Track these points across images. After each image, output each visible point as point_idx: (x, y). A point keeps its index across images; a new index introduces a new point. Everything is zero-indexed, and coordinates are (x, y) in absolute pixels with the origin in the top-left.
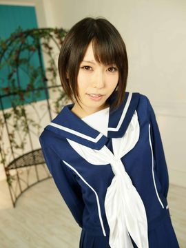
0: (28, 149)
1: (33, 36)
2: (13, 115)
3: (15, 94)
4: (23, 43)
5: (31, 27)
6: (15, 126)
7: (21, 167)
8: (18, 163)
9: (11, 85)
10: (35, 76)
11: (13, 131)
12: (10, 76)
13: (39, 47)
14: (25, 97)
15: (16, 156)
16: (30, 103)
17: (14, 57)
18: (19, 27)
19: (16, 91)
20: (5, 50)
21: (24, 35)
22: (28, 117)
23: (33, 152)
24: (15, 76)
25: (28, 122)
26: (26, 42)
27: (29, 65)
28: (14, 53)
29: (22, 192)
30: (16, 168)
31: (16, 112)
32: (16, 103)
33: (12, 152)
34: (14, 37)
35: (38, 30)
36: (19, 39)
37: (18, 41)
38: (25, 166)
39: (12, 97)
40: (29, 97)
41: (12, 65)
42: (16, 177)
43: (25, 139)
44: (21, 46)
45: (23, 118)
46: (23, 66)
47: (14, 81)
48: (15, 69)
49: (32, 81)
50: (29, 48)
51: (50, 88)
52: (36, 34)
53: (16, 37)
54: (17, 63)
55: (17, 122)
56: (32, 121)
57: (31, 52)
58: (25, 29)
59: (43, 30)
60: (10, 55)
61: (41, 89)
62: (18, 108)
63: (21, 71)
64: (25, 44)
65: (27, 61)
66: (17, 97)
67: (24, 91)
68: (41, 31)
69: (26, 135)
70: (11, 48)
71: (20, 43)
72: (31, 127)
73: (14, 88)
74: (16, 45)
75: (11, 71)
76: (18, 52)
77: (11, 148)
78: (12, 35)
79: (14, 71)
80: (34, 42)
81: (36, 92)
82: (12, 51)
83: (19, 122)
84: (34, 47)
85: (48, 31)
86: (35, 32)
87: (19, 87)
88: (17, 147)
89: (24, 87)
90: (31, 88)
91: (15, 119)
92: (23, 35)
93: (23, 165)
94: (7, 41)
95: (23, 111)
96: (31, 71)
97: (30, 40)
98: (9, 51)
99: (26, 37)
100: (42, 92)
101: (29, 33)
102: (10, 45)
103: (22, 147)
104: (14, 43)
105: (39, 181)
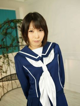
0: (8, 73)
1: (14, 23)
2: (3, 57)
3: (4, 48)
5: (13, 19)
6: (3, 62)
9: (2, 44)
10: (14, 40)
11: (2, 65)
13: (16, 27)
14: (9, 50)
15: (3, 76)
16: (11, 53)
17: (5, 31)
18: (8, 19)
19: (5, 47)
20: (1, 28)
21: (10, 22)
22: (10, 59)
23: (11, 75)
24: (5, 40)
25: (9, 61)
26: (10, 25)
27: (11, 35)
28: (5, 30)
29: (4, 94)
30: (3, 81)
32: (4, 52)
33: (1, 74)
34: (5, 23)
35: (16, 20)
37: (7, 25)
38: (7, 81)
39: (3, 49)
40: (10, 49)
41: (4, 35)
42: (2, 86)
43: (7, 69)
44: (8, 27)
45: (7, 59)
46: (8, 36)
47: (4, 42)
48: (5, 37)
49: (12, 42)
50: (12, 28)
51: (20, 46)
52: (15, 22)
53: (6, 23)
54: (6, 34)
55: (4, 61)
56: (11, 61)
57: (13, 30)
58: (10, 19)
59: (18, 20)
60: (3, 30)
61: (16, 46)
62: (6, 55)
63: (7, 38)
64: (10, 26)
65: (10, 33)
67: (9, 47)
68: (17, 20)
69: (8, 67)
70: (4, 27)
71: (8, 25)
72: (10, 63)
73: (4, 45)
74: (6, 26)
75: (3, 38)
76: (7, 29)
77: (1, 72)
78: (4, 22)
79: (5, 38)
80: (14, 25)
81: (14, 47)
82: (4, 29)
83: (5, 61)
84: (14, 27)
85: (20, 21)
86: (15, 21)
87: (6, 45)
88: (4, 72)
89: (8, 45)
90: (11, 45)
91: (4, 59)
93: (6, 80)
94: (2, 24)
95: (8, 56)
96: (12, 38)
97: (12, 24)
98: (3, 29)
99: (11, 23)
100: (17, 48)
101: (12, 21)
102: (3, 26)
103: (6, 72)
104: (5, 25)
105: (13, 89)
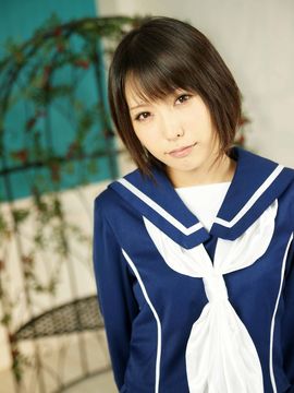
0: (64, 295)
1: (83, 34)
2: (34, 214)
3: (39, 165)
4: (61, 50)
5: (79, 15)
6: (38, 240)
7: (45, 335)
8: (40, 327)
9: (31, 144)
10: (86, 123)
11: (33, 252)
12: (31, 123)
13: (96, 58)
15: (37, 311)
16: (72, 187)
17: (39, 81)
18: (54, 16)
19: (42, 159)
20: (20, 66)
21: (64, 32)
22: (69, 219)
23: (76, 302)
24: (40, 125)
25: (69, 233)
26: (67, 47)
28: (40, 73)
30: (36, 336)
31: (41, 207)
32: (41, 187)
33: (29, 301)
34: (41, 38)
35: (95, 20)
36: (51, 41)
37: (50, 47)
38: (57, 333)
39: (32, 172)
40: (71, 172)
41: (36, 98)
42: (33, 361)
43: (58, 272)
44: (56, 56)
45: (55, 221)
46: (60, 102)
47: (37, 135)
48: (42, 109)
49: (80, 136)
50: (74, 61)
52: (91, 30)
53: (46, 37)
54: (47, 93)
55: (41, 230)
56: (76, 229)
57: (80, 71)
58: (66, 17)
59: (106, 19)
60: (32, 76)
61: (98, 154)
62: (47, 200)
65: (68, 90)
66: (45, 172)
67: (61, 160)
68: (100, 24)
69: (60, 263)
70: (34, 61)
71: (54, 50)
72: (73, 243)
73: (39, 151)
74: (47, 53)
75: (32, 113)
76: (50, 70)
77: (27, 289)
78: (36, 33)
79: (40, 114)
80: (85, 47)
81: (87, 162)
82: (36, 68)
83: (48, 231)
84: (85, 58)
86: (89, 26)
87: (51, 150)
88: (39, 289)
89: (61, 148)
90: (76, 152)
91: (39, 224)
92: (59, 32)
93: (50, 331)
94: (25, 45)
95: (57, 204)
96: (78, 114)
97: (77, 43)
98: (28, 69)
99: (67, 36)
100: (103, 163)
101: (75, 27)
102: (32, 53)
103: (52, 288)
104: (41, 51)
105: (87, 376)
